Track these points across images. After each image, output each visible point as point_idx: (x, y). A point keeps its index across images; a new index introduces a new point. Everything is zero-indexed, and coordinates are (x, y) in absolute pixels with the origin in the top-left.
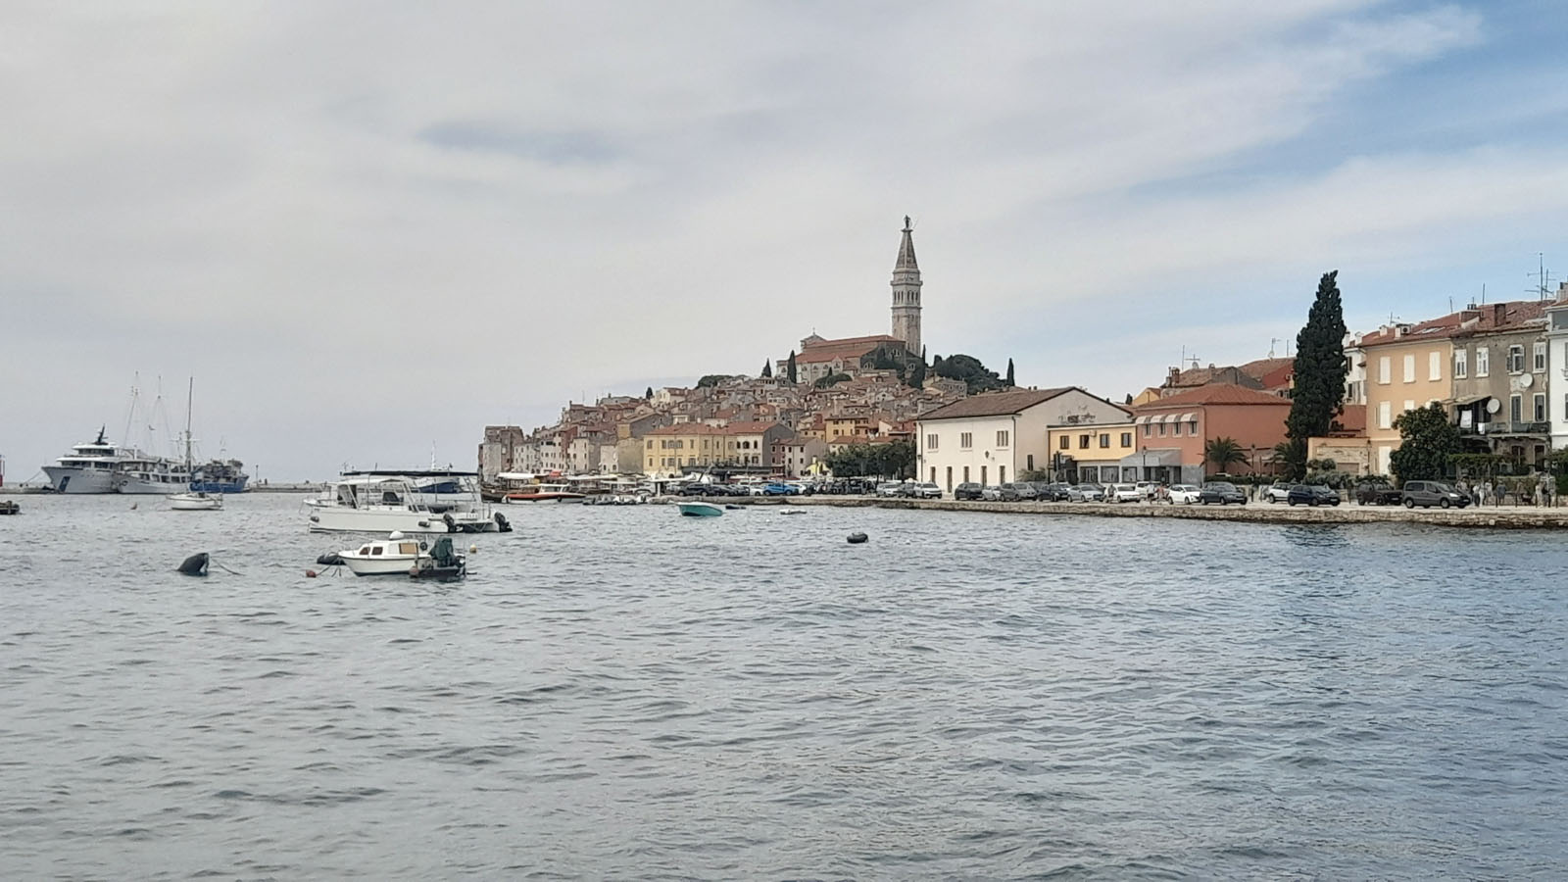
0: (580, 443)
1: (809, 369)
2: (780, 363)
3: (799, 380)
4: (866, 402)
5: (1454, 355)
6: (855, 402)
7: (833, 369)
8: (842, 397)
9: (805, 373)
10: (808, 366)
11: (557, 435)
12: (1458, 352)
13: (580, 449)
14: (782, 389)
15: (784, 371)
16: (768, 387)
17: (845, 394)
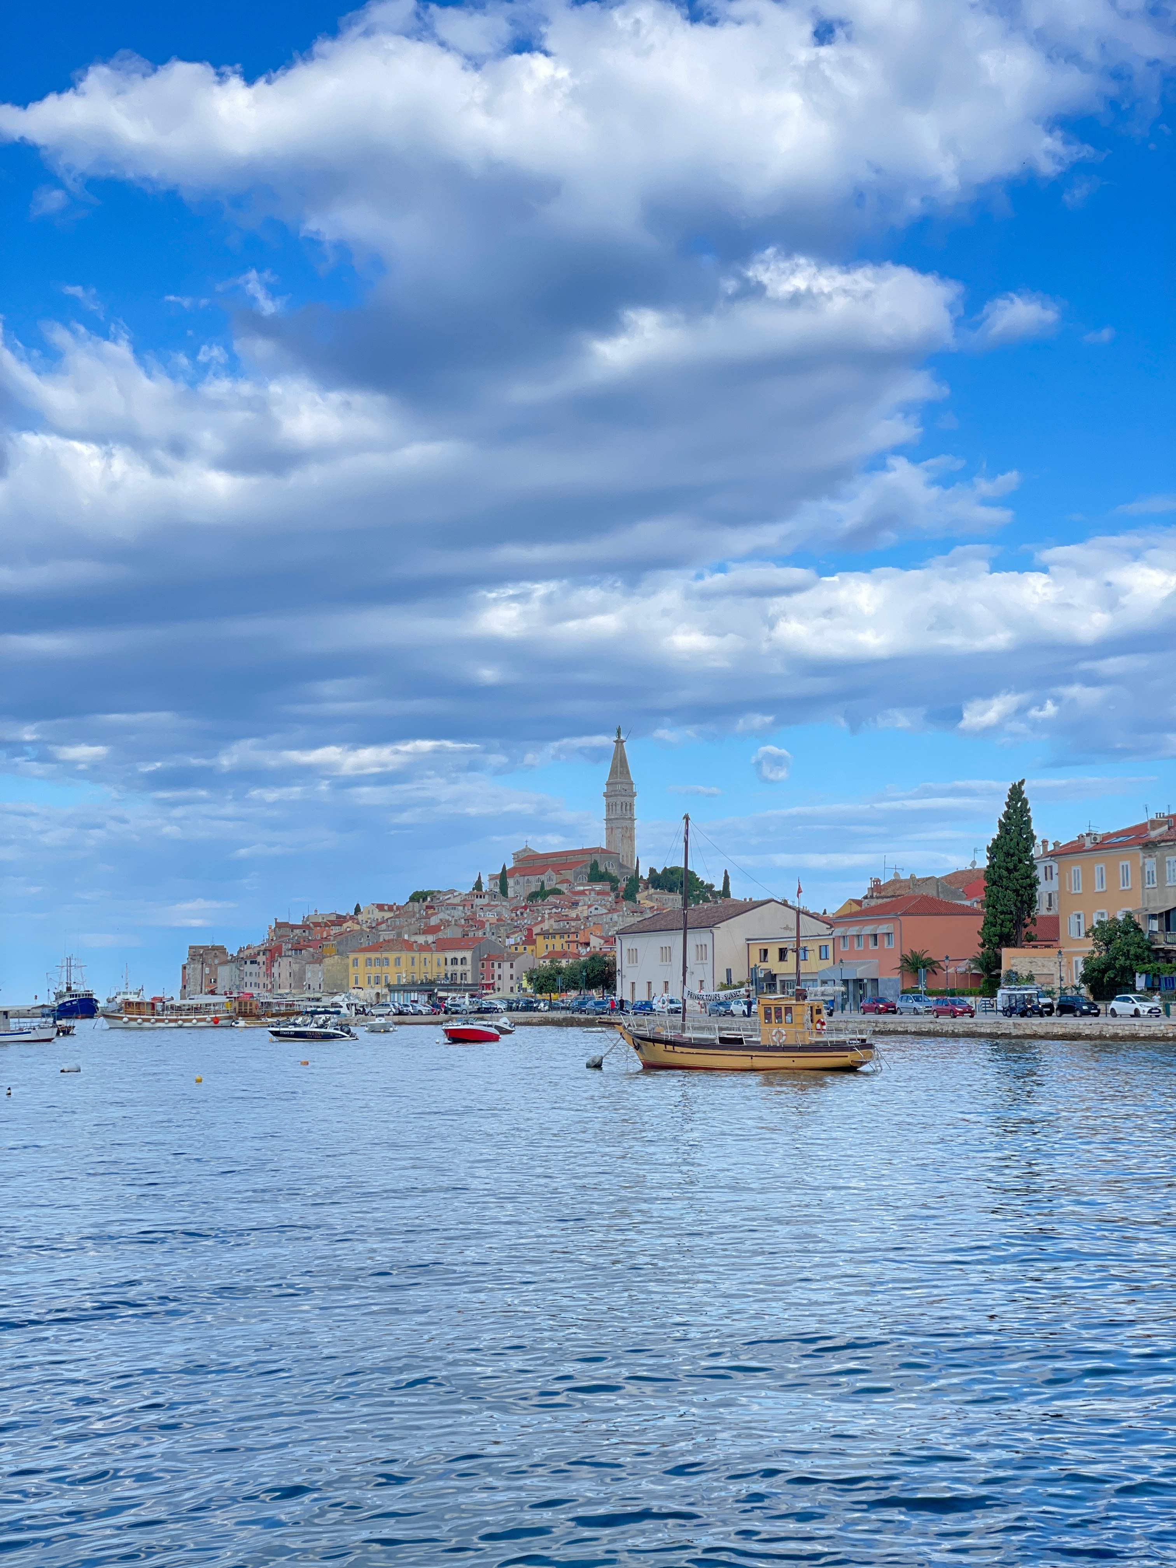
0: (284, 962)
1: (521, 882)
2: (492, 878)
3: (511, 893)
4: (577, 915)
5: (1144, 864)
6: (566, 916)
7: (546, 882)
8: (554, 910)
9: (517, 887)
10: (521, 880)
11: (261, 953)
12: (1146, 860)
13: (283, 968)
14: (493, 903)
15: (496, 884)
16: (479, 902)
17: (557, 908)
